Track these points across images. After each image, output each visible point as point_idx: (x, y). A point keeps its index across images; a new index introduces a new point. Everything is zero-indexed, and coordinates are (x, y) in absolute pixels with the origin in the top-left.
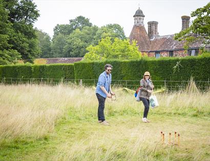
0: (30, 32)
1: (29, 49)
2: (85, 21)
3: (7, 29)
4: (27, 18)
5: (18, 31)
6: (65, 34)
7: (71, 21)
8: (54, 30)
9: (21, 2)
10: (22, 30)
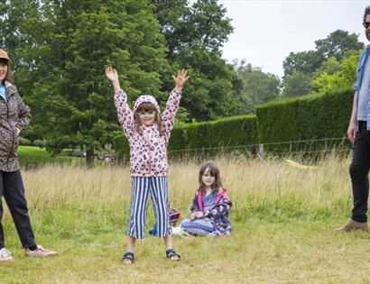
0: (215, 66)
1: (209, 101)
2: (349, 39)
3: (157, 59)
4: (207, 37)
5: (187, 65)
6: (305, 70)
7: (319, 43)
8: (284, 65)
9: (195, 6)
10: (195, 62)
